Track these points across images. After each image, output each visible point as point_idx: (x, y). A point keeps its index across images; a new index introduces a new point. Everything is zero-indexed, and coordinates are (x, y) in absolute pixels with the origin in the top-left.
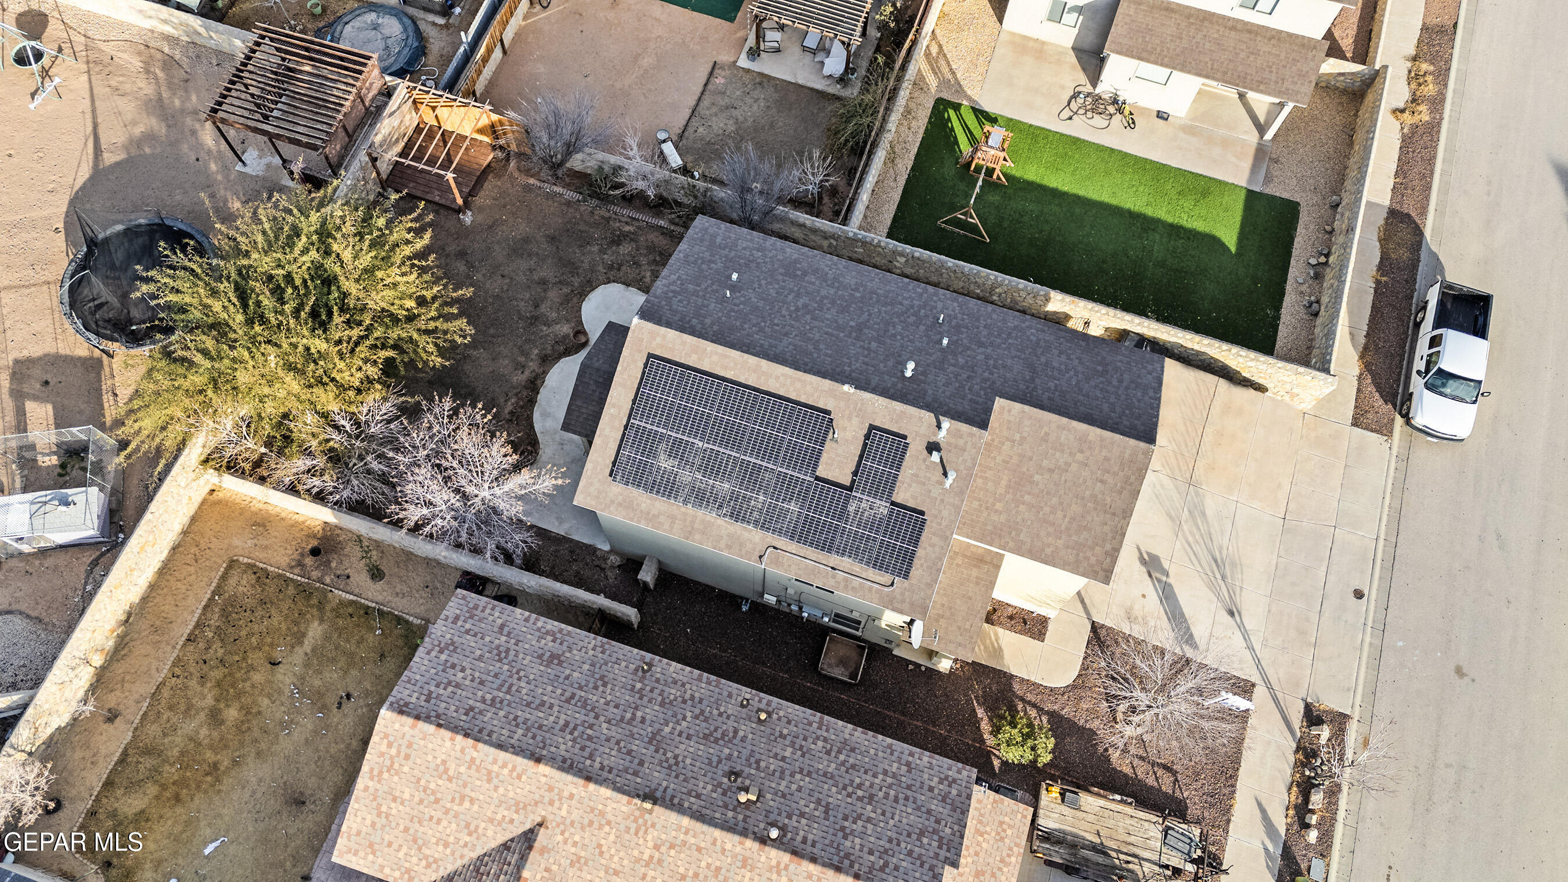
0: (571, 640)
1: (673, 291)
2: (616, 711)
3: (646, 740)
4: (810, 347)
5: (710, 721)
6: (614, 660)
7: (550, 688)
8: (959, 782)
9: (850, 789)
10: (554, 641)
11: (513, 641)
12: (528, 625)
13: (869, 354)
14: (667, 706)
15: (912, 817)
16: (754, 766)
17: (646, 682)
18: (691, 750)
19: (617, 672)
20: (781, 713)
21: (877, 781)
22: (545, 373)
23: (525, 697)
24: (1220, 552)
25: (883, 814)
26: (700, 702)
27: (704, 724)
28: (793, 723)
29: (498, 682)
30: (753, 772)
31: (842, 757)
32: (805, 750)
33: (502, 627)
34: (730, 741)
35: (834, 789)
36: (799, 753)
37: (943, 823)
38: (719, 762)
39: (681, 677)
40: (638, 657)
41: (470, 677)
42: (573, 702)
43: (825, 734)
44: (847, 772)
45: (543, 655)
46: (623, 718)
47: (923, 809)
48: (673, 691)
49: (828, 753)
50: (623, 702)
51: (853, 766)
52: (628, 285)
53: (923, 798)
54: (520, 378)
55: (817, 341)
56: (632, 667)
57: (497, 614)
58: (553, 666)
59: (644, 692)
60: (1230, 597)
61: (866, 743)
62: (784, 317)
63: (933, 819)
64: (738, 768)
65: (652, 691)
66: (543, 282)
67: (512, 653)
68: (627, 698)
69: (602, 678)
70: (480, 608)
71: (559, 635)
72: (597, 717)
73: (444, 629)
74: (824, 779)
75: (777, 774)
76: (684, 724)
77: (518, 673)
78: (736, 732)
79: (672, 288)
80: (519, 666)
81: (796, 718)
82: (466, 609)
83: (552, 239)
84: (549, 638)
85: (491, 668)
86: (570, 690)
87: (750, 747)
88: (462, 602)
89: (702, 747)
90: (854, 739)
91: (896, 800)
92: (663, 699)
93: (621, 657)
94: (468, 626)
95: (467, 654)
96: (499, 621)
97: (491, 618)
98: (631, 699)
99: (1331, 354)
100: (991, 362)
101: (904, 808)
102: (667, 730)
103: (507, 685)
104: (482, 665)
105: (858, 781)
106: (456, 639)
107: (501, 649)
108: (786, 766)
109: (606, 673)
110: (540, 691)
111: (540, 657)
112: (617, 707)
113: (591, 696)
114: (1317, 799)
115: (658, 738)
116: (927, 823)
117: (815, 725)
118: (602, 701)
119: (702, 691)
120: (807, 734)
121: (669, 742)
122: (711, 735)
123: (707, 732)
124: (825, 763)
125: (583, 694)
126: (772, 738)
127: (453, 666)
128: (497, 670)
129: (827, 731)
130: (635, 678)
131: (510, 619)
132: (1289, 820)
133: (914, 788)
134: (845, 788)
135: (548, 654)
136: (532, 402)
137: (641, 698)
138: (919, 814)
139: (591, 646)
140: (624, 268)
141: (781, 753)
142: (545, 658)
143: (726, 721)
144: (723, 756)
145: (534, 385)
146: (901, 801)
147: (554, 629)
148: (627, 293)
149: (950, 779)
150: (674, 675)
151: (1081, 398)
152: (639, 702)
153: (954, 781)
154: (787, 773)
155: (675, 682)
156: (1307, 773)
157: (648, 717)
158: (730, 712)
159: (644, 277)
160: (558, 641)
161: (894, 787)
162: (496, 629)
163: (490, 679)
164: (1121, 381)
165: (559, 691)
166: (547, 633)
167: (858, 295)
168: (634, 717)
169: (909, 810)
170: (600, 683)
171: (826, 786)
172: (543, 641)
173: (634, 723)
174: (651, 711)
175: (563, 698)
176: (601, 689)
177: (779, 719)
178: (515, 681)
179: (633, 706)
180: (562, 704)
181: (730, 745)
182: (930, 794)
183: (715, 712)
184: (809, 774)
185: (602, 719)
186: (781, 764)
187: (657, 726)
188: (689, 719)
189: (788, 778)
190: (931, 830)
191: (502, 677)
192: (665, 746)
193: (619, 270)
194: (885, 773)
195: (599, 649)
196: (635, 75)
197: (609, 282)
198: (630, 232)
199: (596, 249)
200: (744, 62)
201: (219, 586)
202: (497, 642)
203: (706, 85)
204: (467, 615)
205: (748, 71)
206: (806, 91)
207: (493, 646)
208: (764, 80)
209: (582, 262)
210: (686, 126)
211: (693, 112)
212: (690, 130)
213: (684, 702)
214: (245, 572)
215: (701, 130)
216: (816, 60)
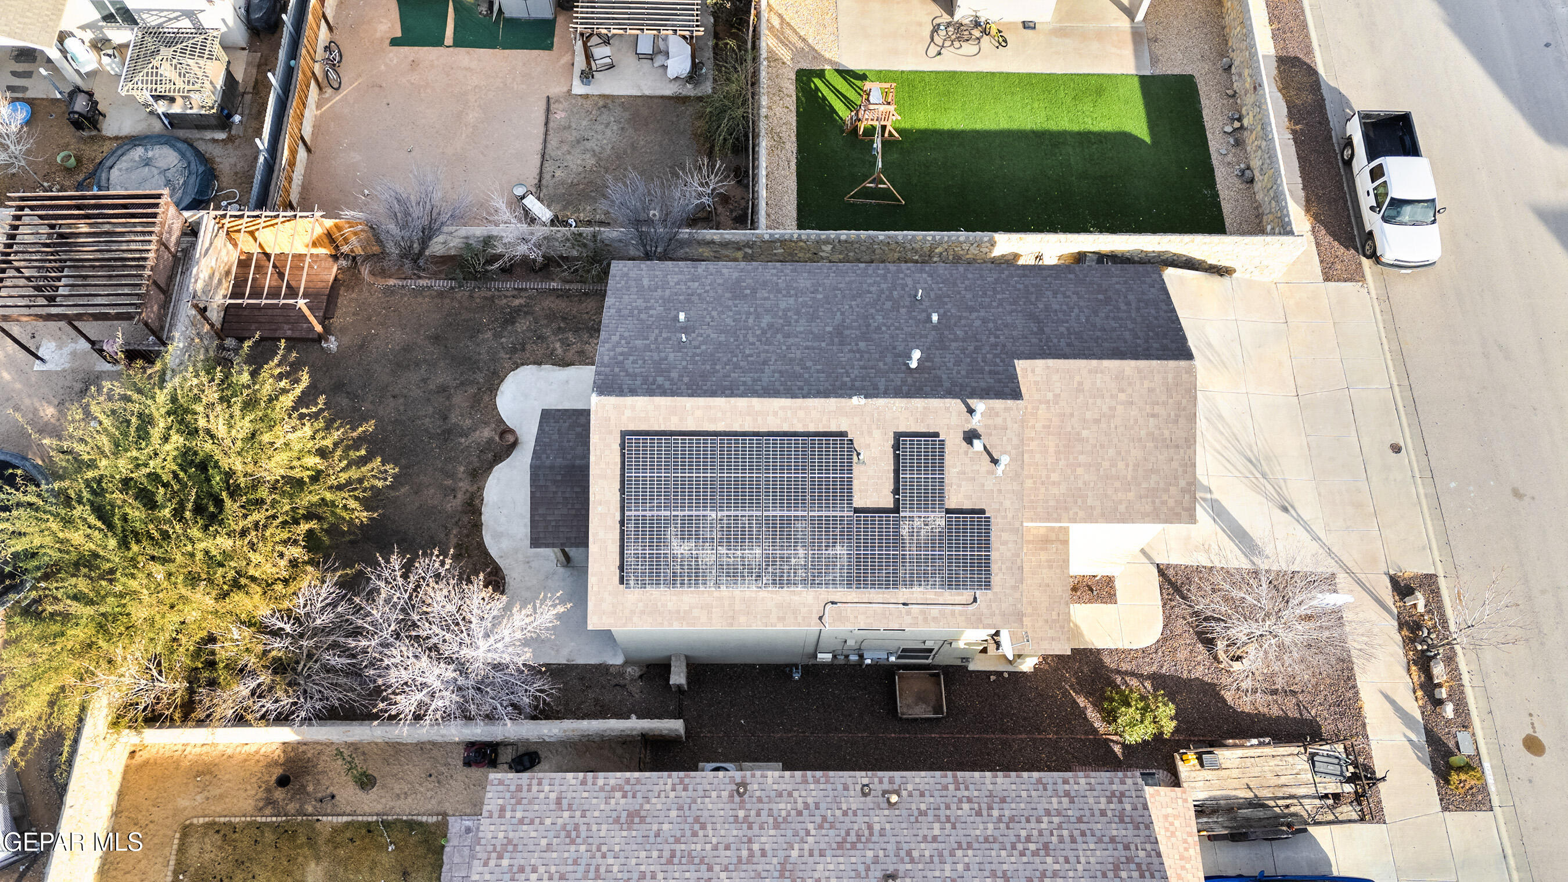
0: (644, 788)
1: (621, 354)
2: (728, 853)
3: (776, 874)
4: (797, 368)
5: (838, 825)
6: (701, 793)
7: (643, 854)
8: (1127, 794)
9: (1020, 847)
10: (624, 796)
11: (578, 814)
12: (587, 788)
13: (862, 356)
14: (783, 826)
15: (1098, 853)
16: (907, 859)
17: (748, 806)
18: (831, 867)
19: (710, 806)
20: (910, 787)
21: (1043, 826)
22: (481, 489)
23: (619, 876)
24: (1252, 451)
25: (1067, 861)
26: (817, 808)
27: (832, 832)
28: (927, 793)
29: (581, 869)
30: (909, 866)
31: (995, 813)
32: (953, 820)
33: (559, 801)
34: (868, 841)
35: (1003, 853)
36: (948, 826)
37: (1133, 847)
38: (868, 869)
39: (784, 787)
40: (727, 780)
41: (546, 876)
42: (676, 860)
43: (966, 793)
44: (1008, 828)
45: (619, 817)
46: (739, 858)
47: (1106, 839)
48: (782, 806)
49: (979, 814)
50: (732, 840)
51: (1012, 819)
52: (540, 364)
53: (1099, 826)
54: (455, 504)
55: (801, 360)
56: (725, 794)
57: (547, 788)
58: (635, 826)
59: (751, 819)
60: (1278, 494)
61: (1014, 787)
62: (753, 344)
63: (1120, 847)
64: (891, 869)
65: (758, 815)
66: (443, 389)
67: (583, 828)
68: (735, 832)
69: (697, 820)
70: (525, 788)
71: (627, 788)
72: (710, 869)
73: (492, 828)
74: (987, 845)
75: (936, 859)
76: (810, 839)
77: (599, 850)
78: (870, 827)
79: (619, 350)
80: (597, 841)
81: (927, 787)
82: (508, 795)
83: (436, 339)
84: (618, 795)
85: (566, 855)
86: (667, 847)
87: (893, 840)
88: (500, 788)
89: (841, 859)
90: (999, 787)
91: (1073, 841)
92: (775, 819)
93: (708, 787)
94: (519, 815)
95: (532, 848)
96: (553, 796)
97: (542, 795)
98: (740, 833)
99: (1288, 215)
100: (991, 325)
101: (1085, 846)
102: (795, 853)
103: (592, 868)
104: (555, 855)
105: (1023, 833)
106: (511, 835)
107: (568, 828)
108: (941, 846)
109: (699, 813)
110: (634, 861)
111: (617, 821)
112: (727, 848)
113: (693, 847)
114: (1439, 670)
115: (789, 867)
116: (1116, 853)
117: (951, 787)
118: (708, 847)
119: (814, 793)
120: (947, 800)
121: (803, 867)
122: (845, 841)
123: (839, 839)
124: (981, 826)
125: (683, 847)
126: (913, 819)
127: (522, 870)
128: (574, 855)
129: (967, 789)
130: (734, 806)
131: (564, 788)
132: (1421, 702)
133: (1085, 819)
134: (1014, 848)
135: (624, 814)
136: (477, 526)
137: (750, 828)
138: (1104, 846)
139: (669, 787)
140: (528, 346)
141: (930, 834)
142: (623, 820)
143: (854, 819)
144: (869, 861)
145: (473, 507)
146: (1079, 839)
147: (619, 782)
148: (542, 373)
149: (1117, 794)
150: (775, 787)
151: (1099, 334)
152: (750, 833)
153: (1122, 794)
154: (946, 853)
155: (780, 795)
156: (1419, 647)
157: (767, 847)
158: (854, 807)
159: (554, 349)
160: (630, 794)
161: (1064, 826)
162: (553, 807)
163: (570, 868)
164: (1128, 304)
165: (655, 854)
166: (613, 790)
167: (820, 296)
168: (751, 855)
169: (1092, 846)
170: (697, 827)
171: (993, 853)
172: (613, 801)
173: (755, 860)
174: (767, 838)
175: (663, 861)
176: (701, 833)
177: (910, 795)
178: (600, 861)
179: (745, 839)
180: (664, 868)
181: (871, 846)
182: (1104, 819)
183: (838, 813)
184: (969, 846)
185: (717, 868)
186: (935, 845)
187: (781, 854)
188: (813, 832)
189: (949, 859)
190: (1123, 860)
191: (583, 862)
192: (800, 874)
193: (523, 349)
194: (1048, 812)
195: (679, 787)
196: (464, 136)
197: (517, 368)
198: (521, 305)
199: (489, 335)
200: (579, 88)
201: (179, 863)
202: (560, 821)
203: (546, 124)
204: (513, 801)
205: (586, 97)
206: (656, 101)
207: (558, 827)
208: (607, 101)
209: (479, 354)
210: (541, 173)
211: (543, 156)
212: (547, 177)
213: (800, 813)
214: (206, 834)
215: (558, 173)
216: (656, 65)
